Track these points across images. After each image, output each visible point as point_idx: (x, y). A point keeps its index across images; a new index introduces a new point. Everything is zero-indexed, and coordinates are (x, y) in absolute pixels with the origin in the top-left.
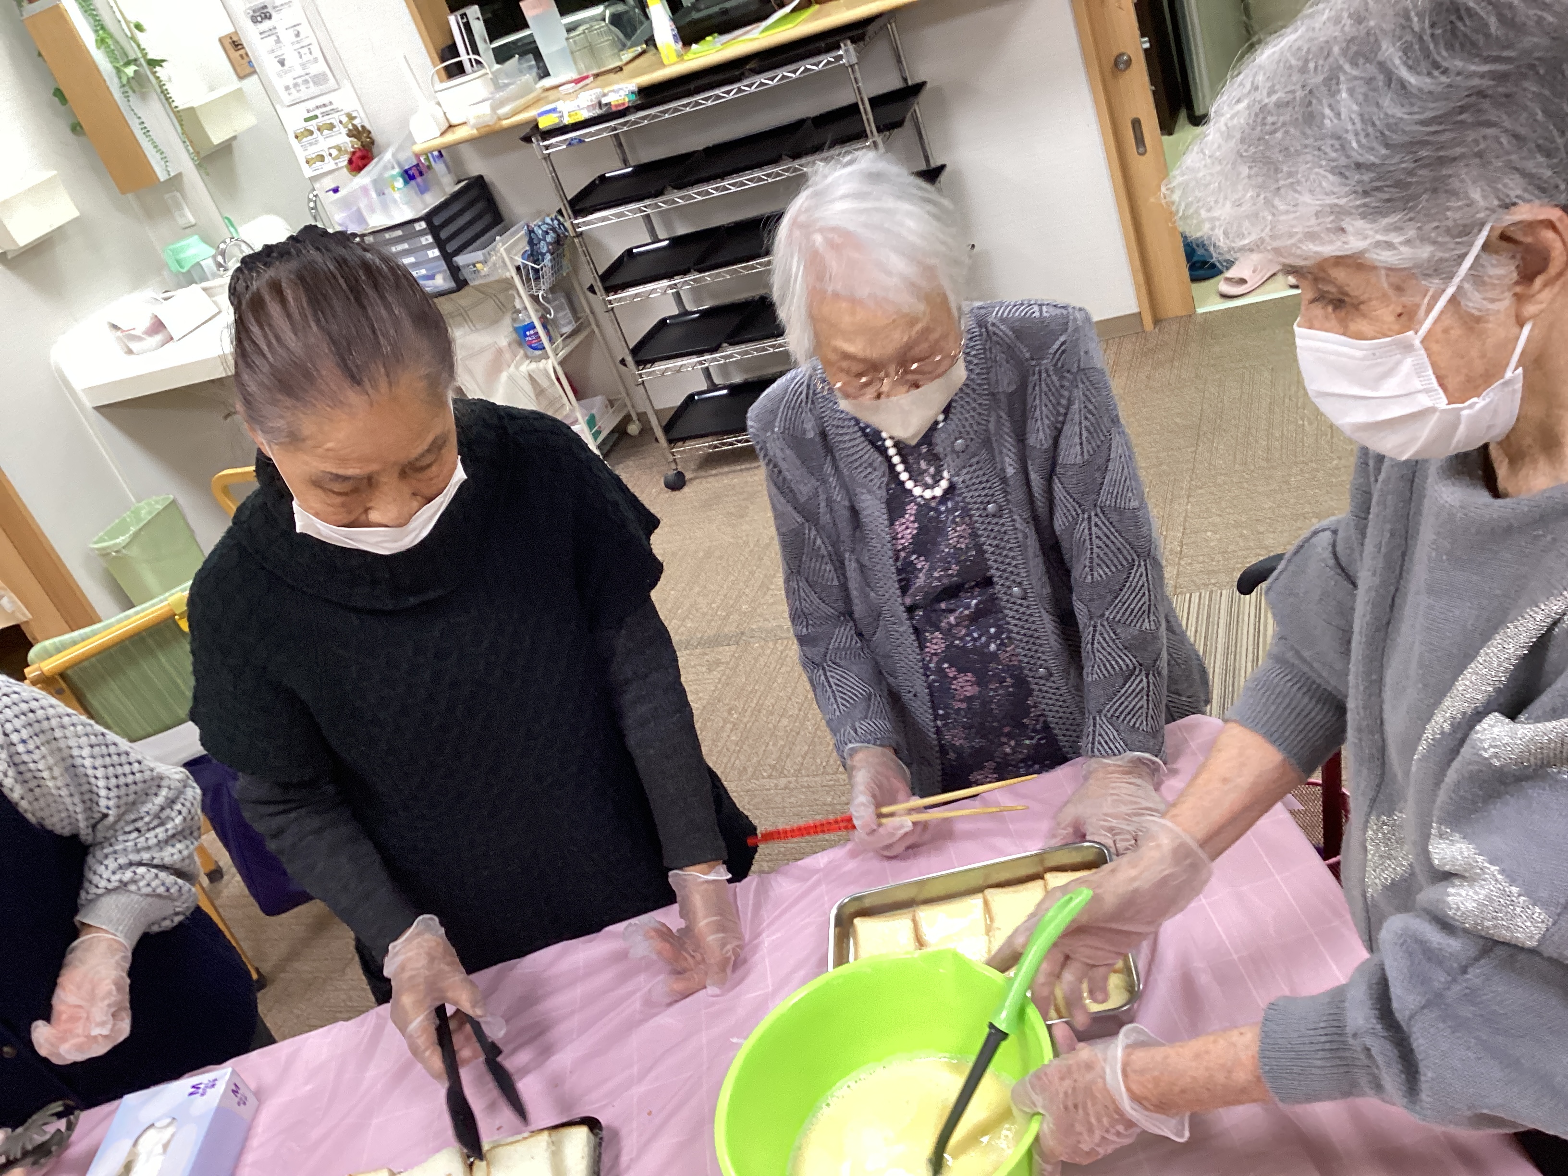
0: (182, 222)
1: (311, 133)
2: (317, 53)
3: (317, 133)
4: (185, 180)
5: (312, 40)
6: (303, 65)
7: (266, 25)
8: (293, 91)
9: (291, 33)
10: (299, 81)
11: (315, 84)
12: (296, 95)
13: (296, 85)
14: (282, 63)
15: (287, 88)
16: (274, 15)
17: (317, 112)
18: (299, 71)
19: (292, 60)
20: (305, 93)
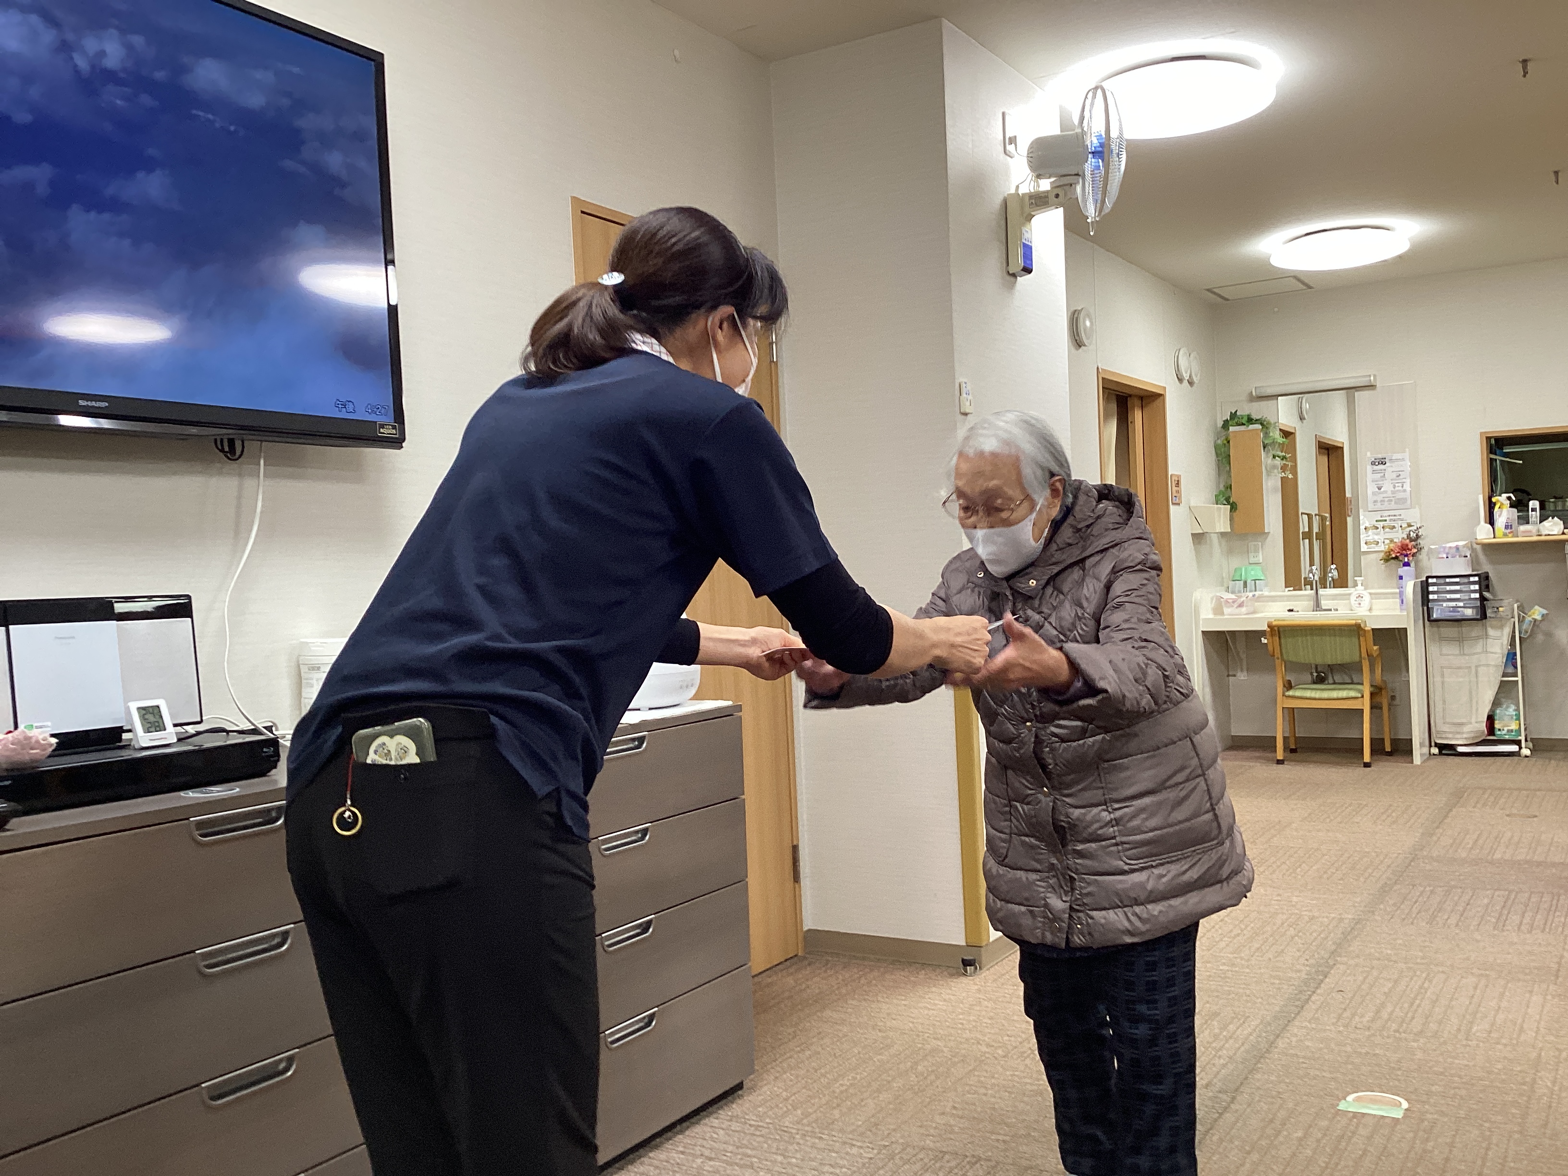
0: (1252, 560)
1: (1377, 528)
2: (1407, 487)
3: (1381, 529)
4: (1269, 538)
5: (1408, 481)
6: (1393, 492)
7: (1381, 467)
8: (1379, 504)
9: (1394, 475)
10: (1386, 499)
11: (1395, 503)
12: (1379, 506)
13: (1382, 501)
14: (1379, 489)
15: (1375, 502)
16: (1388, 464)
17: (1387, 518)
18: (1389, 494)
19: (1387, 487)
20: (1386, 505)
